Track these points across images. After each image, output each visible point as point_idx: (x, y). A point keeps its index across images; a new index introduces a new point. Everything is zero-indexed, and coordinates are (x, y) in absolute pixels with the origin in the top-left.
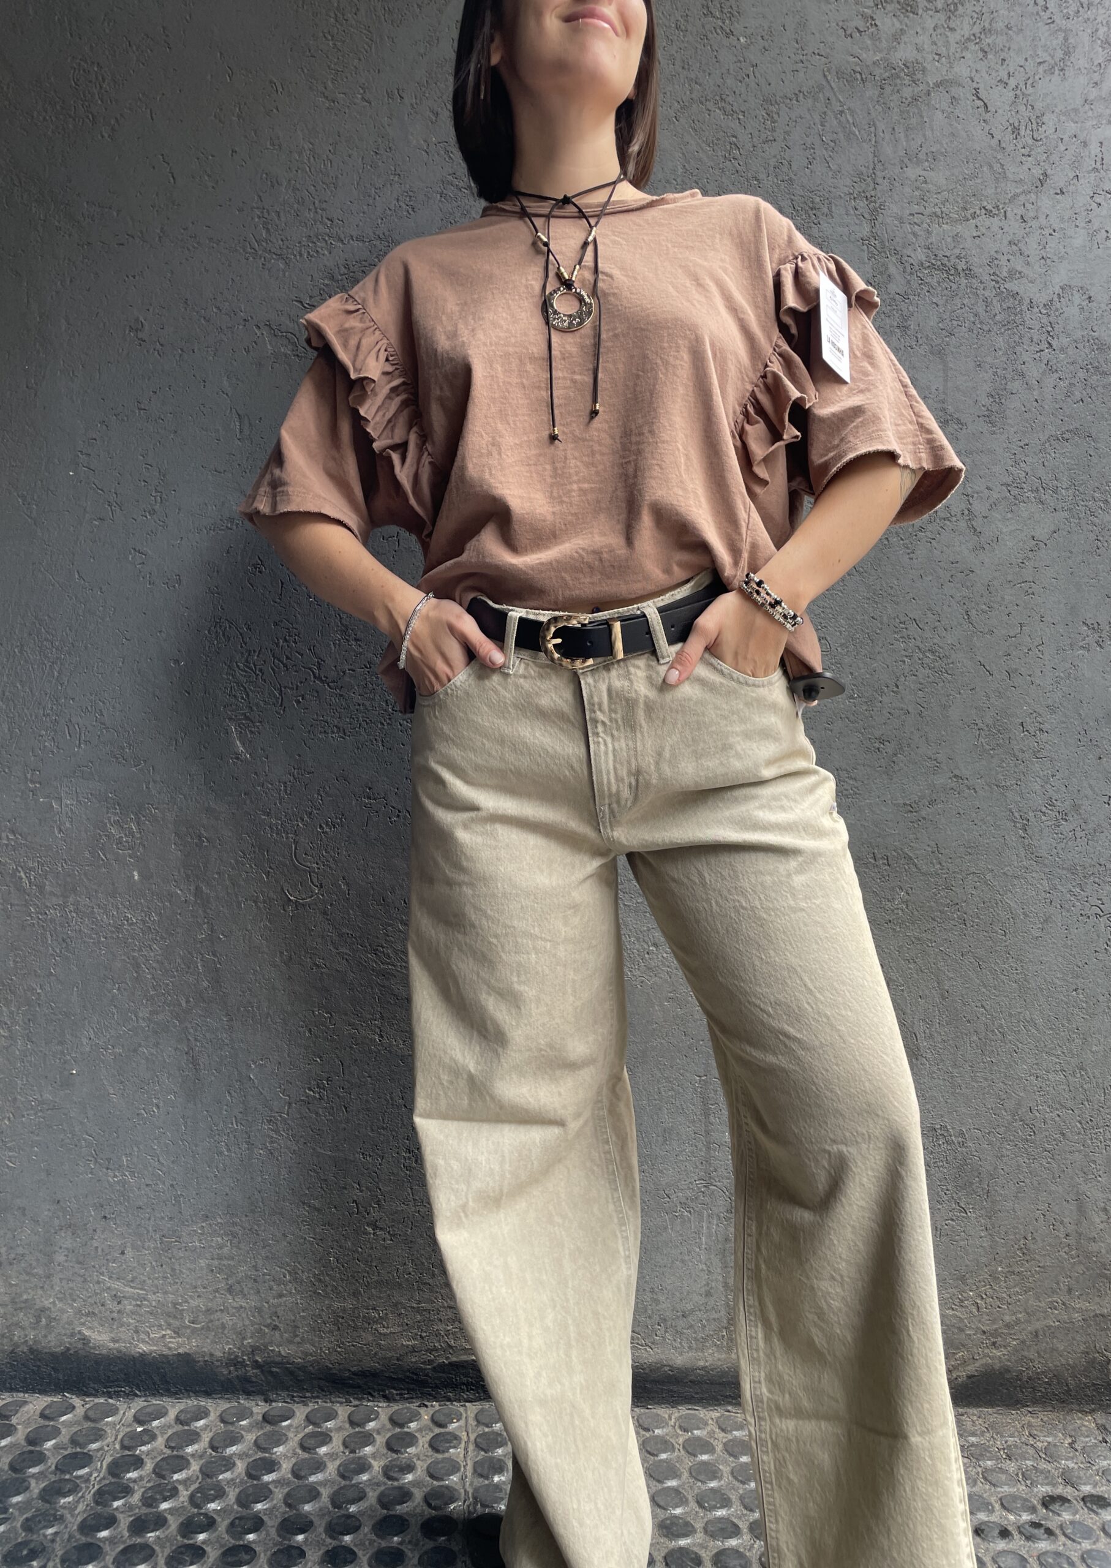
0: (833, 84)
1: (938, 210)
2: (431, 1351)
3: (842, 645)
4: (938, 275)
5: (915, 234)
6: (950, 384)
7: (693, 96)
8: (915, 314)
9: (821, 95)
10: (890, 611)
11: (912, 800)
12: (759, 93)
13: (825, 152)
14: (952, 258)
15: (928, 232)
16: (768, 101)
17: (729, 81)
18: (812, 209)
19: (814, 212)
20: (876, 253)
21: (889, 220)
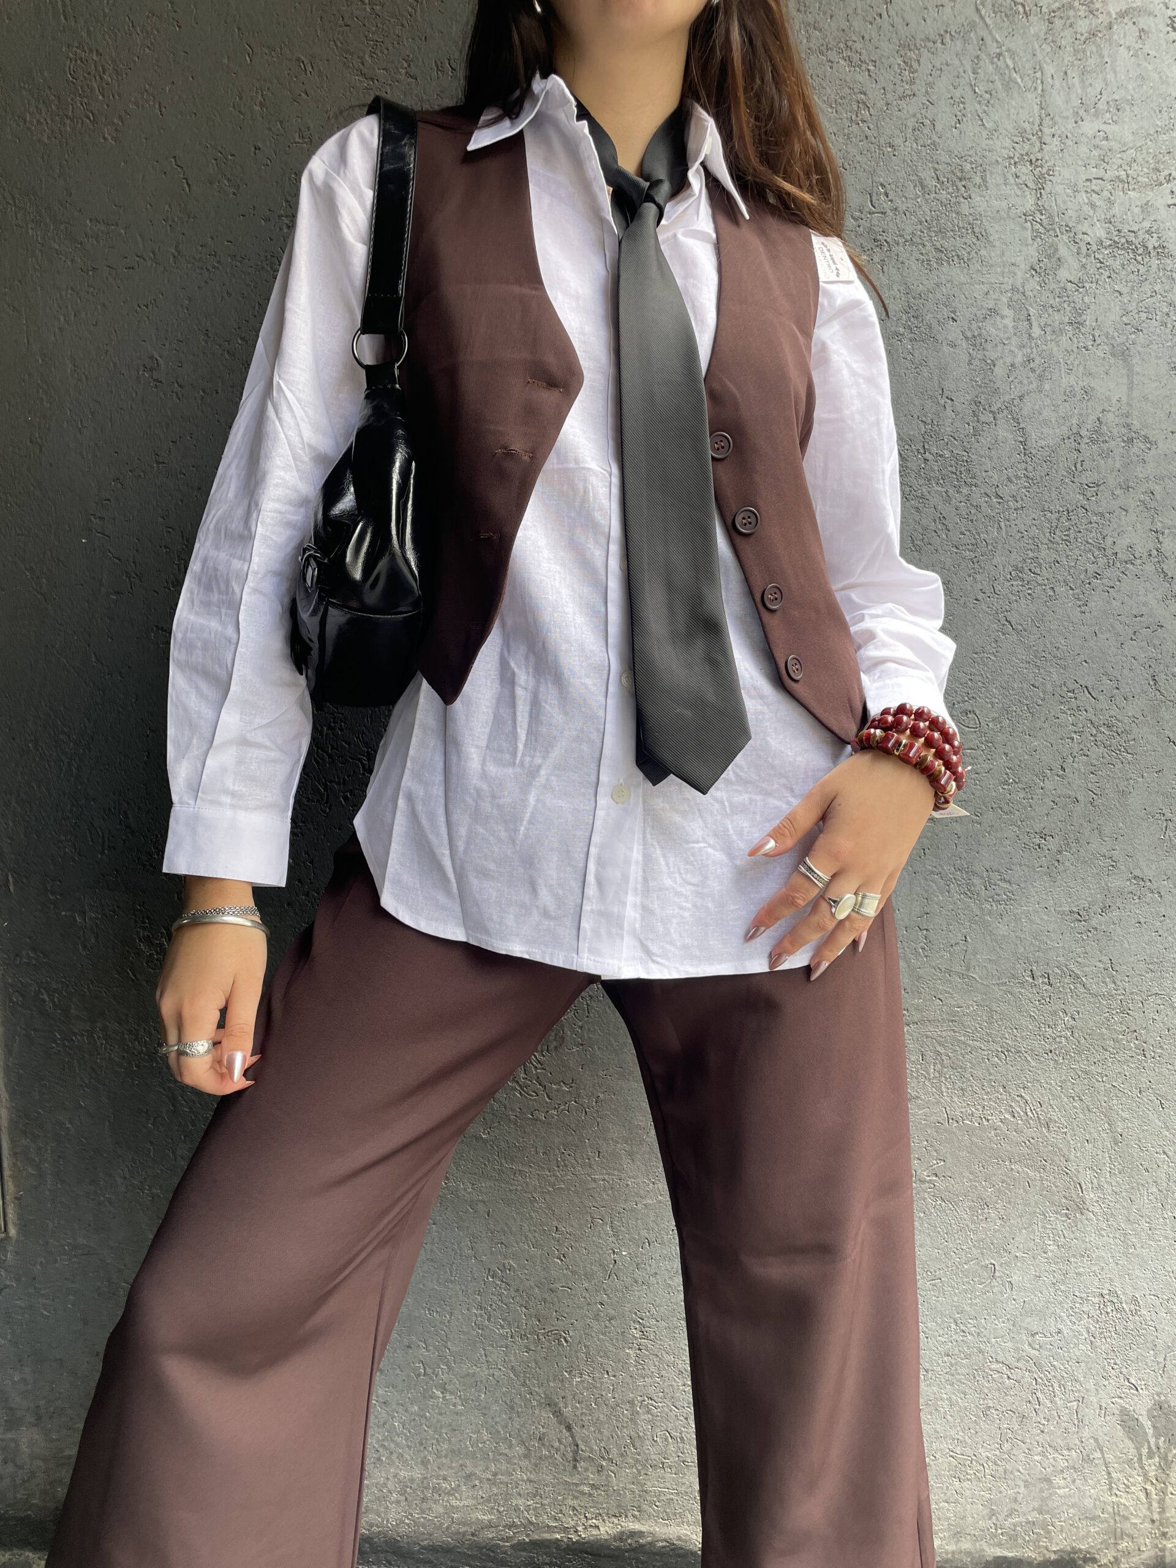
0: (988, 20)
1: (1122, 174)
2: (510, 1527)
3: (994, 720)
4: (1122, 256)
5: (1093, 206)
6: (1135, 394)
7: (811, 45)
8: (1092, 307)
9: (972, 35)
10: (1055, 676)
11: (1081, 906)
12: (894, 36)
13: (978, 106)
14: (1139, 233)
15: (1111, 203)
16: (905, 46)
17: (854, 23)
18: (961, 180)
19: (963, 183)
20: (1042, 230)
21: (1059, 189)
